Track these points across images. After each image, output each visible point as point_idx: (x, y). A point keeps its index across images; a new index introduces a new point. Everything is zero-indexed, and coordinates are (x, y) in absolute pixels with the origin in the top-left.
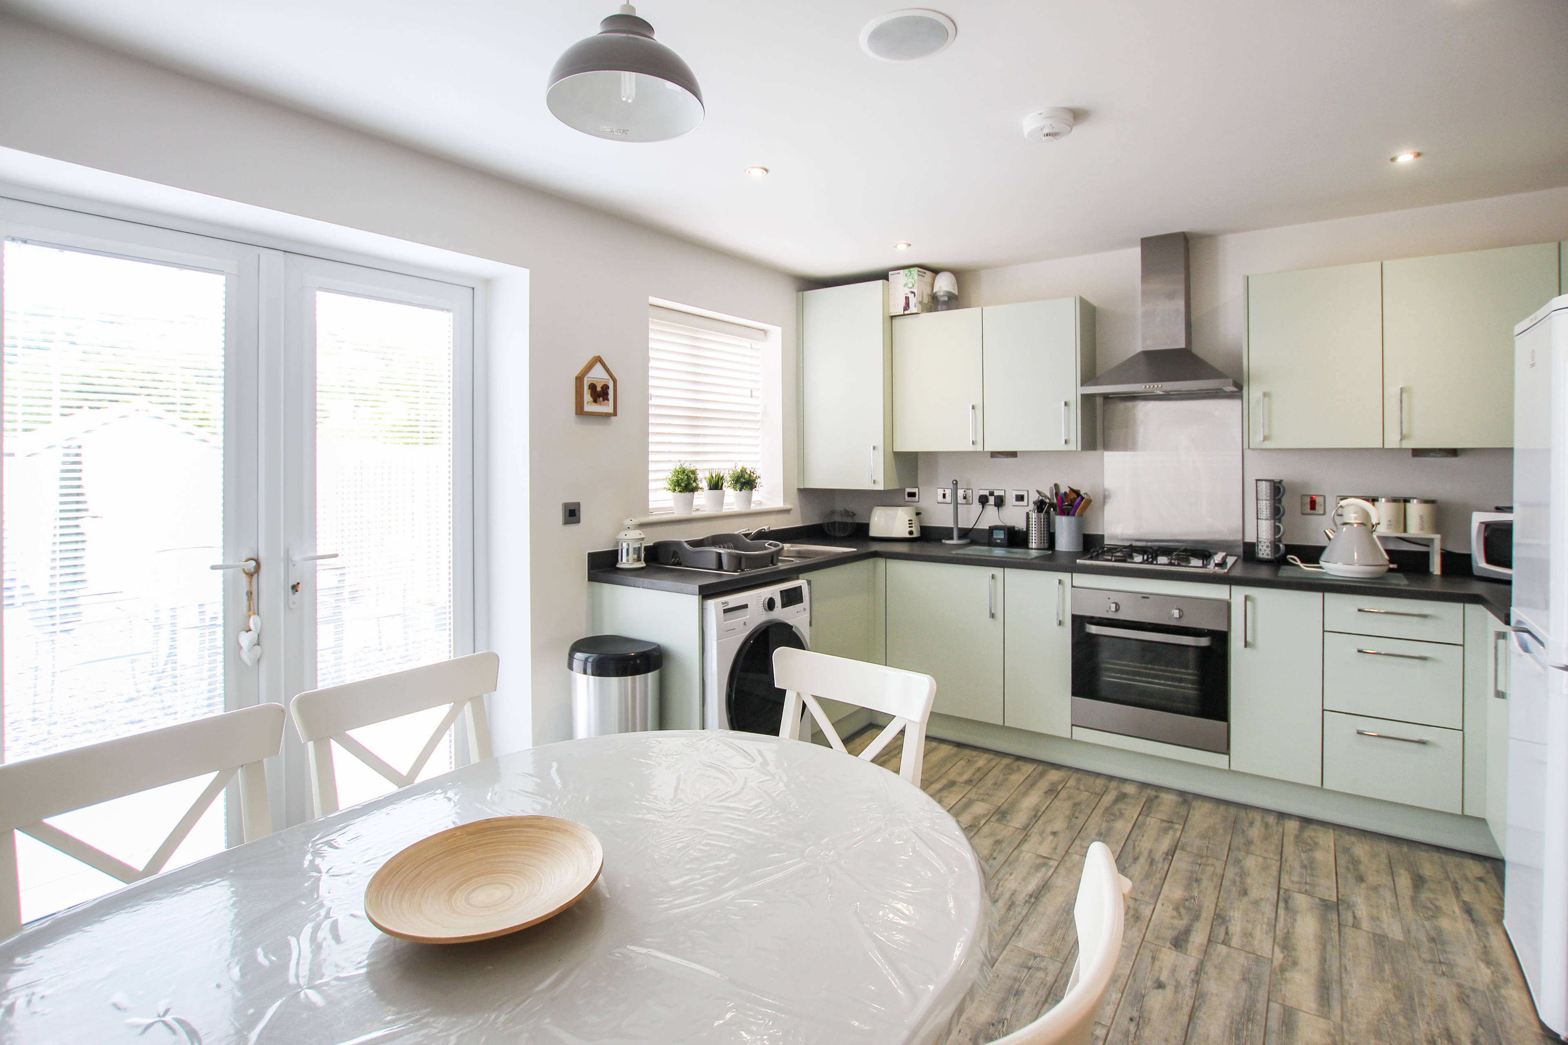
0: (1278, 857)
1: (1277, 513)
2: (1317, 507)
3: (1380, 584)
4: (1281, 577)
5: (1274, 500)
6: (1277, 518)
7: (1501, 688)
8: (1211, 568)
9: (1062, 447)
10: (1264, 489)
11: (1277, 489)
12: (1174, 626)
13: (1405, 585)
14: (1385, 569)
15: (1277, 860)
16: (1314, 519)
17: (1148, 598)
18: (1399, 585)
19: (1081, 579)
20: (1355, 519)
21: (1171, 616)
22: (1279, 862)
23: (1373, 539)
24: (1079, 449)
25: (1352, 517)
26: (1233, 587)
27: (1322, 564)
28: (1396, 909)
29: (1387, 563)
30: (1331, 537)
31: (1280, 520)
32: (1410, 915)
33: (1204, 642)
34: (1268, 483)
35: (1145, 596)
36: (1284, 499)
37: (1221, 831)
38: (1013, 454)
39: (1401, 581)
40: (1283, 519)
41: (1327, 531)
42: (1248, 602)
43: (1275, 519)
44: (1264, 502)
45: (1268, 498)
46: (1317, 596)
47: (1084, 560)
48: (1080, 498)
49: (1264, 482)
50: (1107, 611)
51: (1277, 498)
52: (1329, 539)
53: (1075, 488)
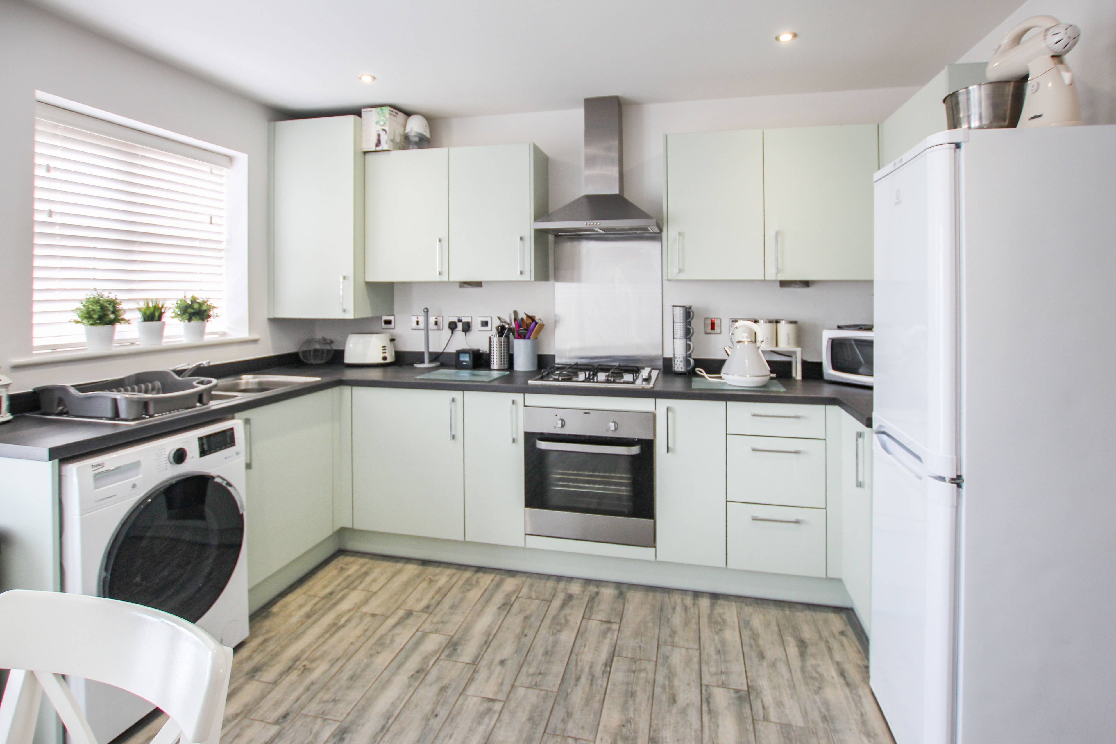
0: (696, 646)
1: (688, 333)
2: (716, 327)
3: (764, 392)
4: (694, 389)
5: (686, 322)
6: (688, 337)
7: (860, 479)
8: (639, 384)
9: (517, 277)
10: (678, 314)
11: (688, 314)
12: (611, 437)
13: (784, 392)
14: (768, 378)
15: (697, 649)
16: (714, 338)
17: (589, 413)
18: (779, 392)
19: (532, 399)
20: (747, 338)
21: (608, 430)
22: (698, 651)
23: (758, 354)
24: (533, 279)
25: (744, 336)
26: (657, 400)
27: (722, 375)
28: (793, 687)
29: (769, 373)
30: (729, 353)
31: (690, 339)
32: (802, 689)
33: (635, 450)
34: (681, 309)
35: (587, 412)
36: (692, 322)
37: (650, 624)
38: (479, 284)
39: (779, 389)
40: (692, 338)
41: (726, 348)
42: (669, 413)
43: (686, 338)
44: (679, 324)
45: (682, 321)
46: (720, 405)
47: (536, 380)
48: (534, 323)
49: (678, 308)
50: (555, 427)
51: (688, 321)
52: (728, 355)
53: (530, 314)
